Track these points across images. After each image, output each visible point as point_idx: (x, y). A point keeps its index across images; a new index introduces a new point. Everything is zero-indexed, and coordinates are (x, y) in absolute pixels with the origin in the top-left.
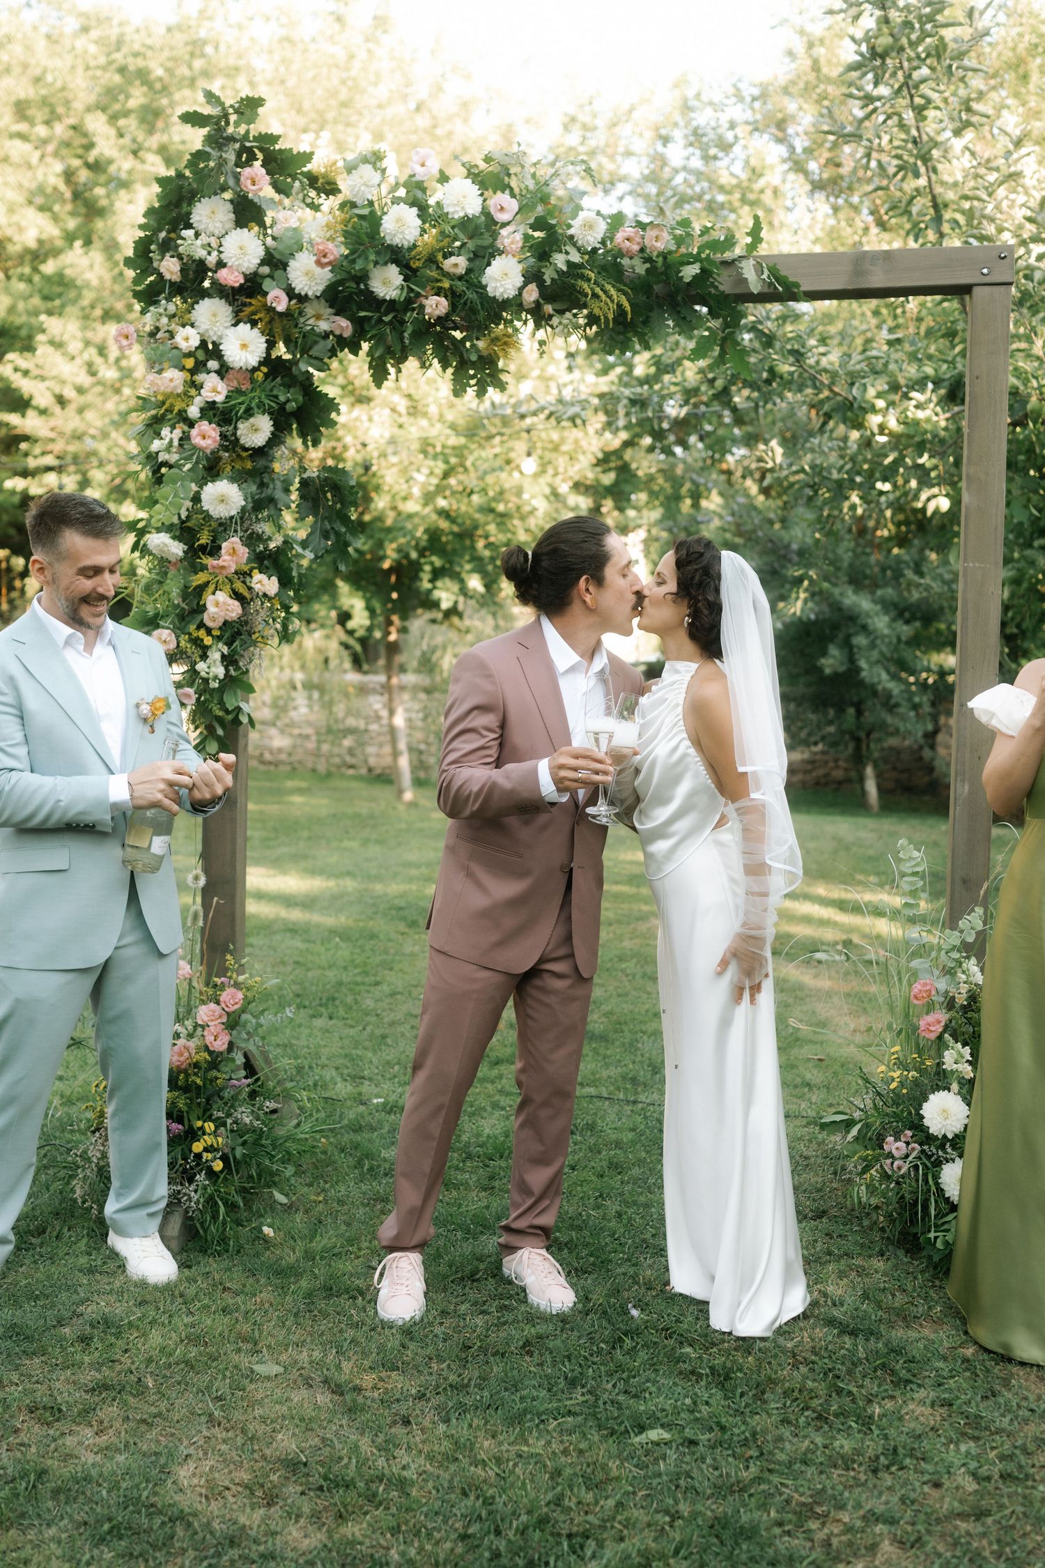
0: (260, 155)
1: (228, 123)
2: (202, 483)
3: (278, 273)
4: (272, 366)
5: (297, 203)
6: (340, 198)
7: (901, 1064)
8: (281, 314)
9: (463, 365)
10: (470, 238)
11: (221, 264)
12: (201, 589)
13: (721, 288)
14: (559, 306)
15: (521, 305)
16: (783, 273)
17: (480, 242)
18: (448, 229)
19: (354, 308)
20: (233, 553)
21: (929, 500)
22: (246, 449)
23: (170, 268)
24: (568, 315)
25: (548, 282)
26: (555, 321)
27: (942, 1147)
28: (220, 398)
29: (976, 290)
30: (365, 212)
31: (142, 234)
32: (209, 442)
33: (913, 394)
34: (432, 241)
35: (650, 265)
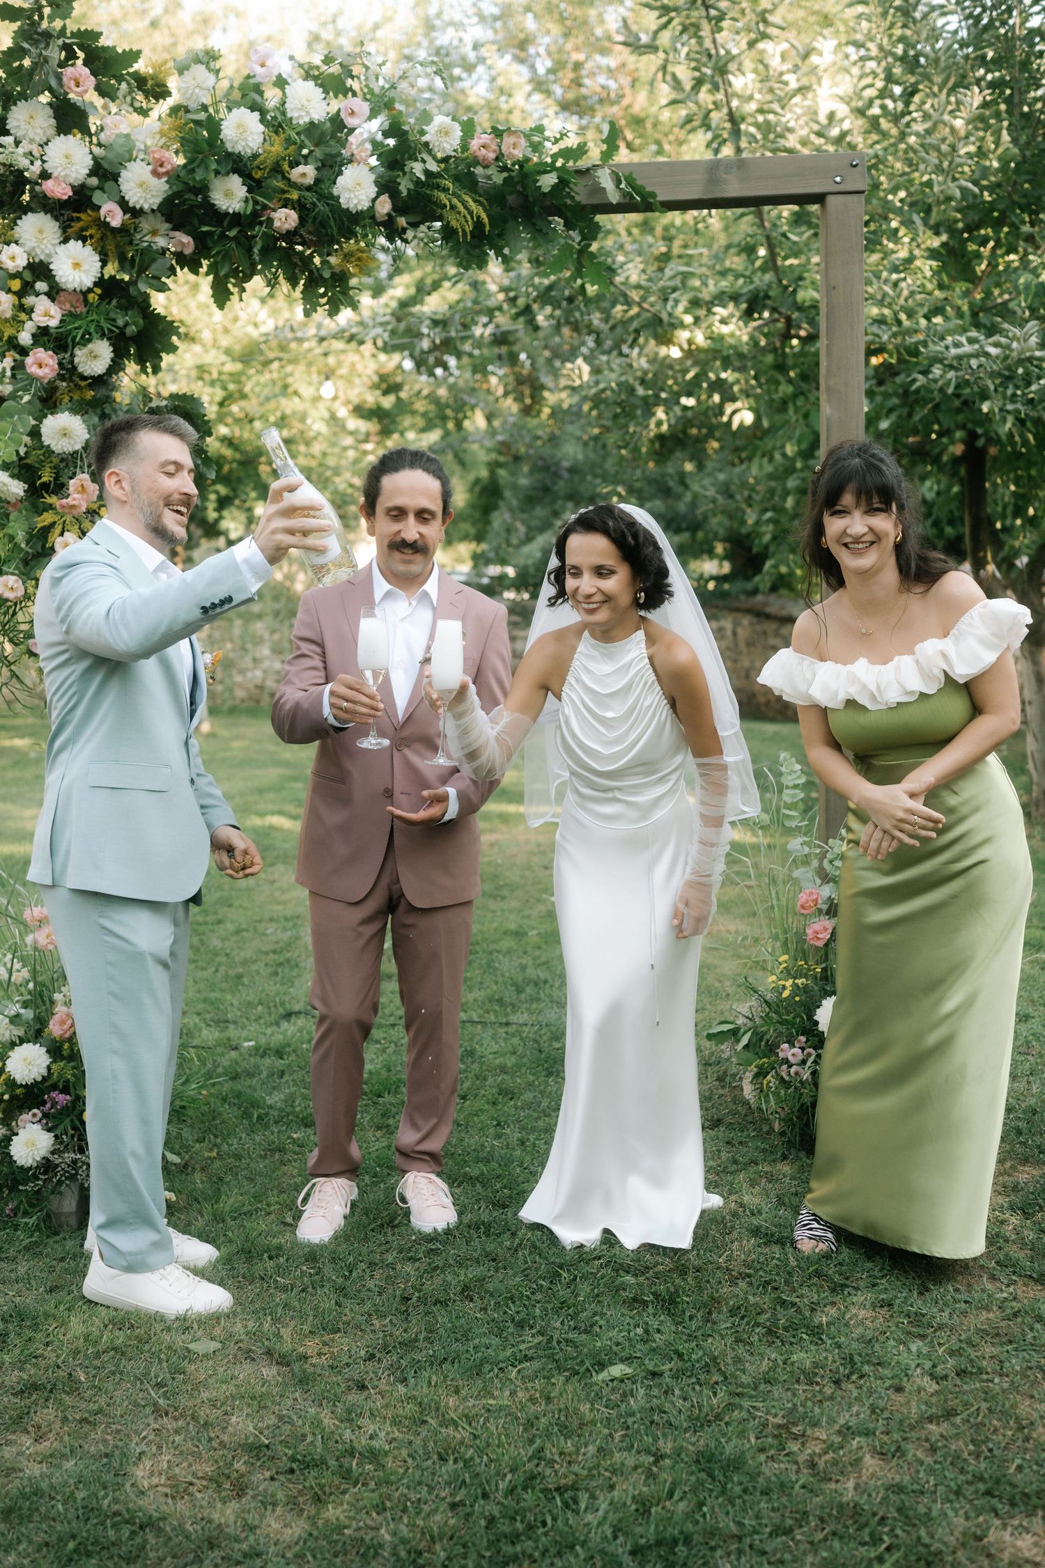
0: (81, 54)
1: (41, 17)
2: (40, 418)
3: (109, 185)
4: (107, 287)
5: (126, 107)
6: (170, 102)
7: (788, 973)
8: (113, 230)
9: (314, 281)
10: (317, 145)
11: (45, 175)
12: (46, 530)
13: (578, 198)
14: (413, 219)
15: (373, 217)
16: (639, 181)
17: (327, 150)
18: (293, 135)
19: (196, 222)
20: (82, 490)
21: (734, 412)
22: (84, 378)
24: (423, 228)
25: (405, 193)
26: (410, 234)
28: (54, 323)
29: (831, 200)
30: (202, 116)
32: (47, 370)
33: (717, 309)
34: (277, 148)
35: (505, 174)
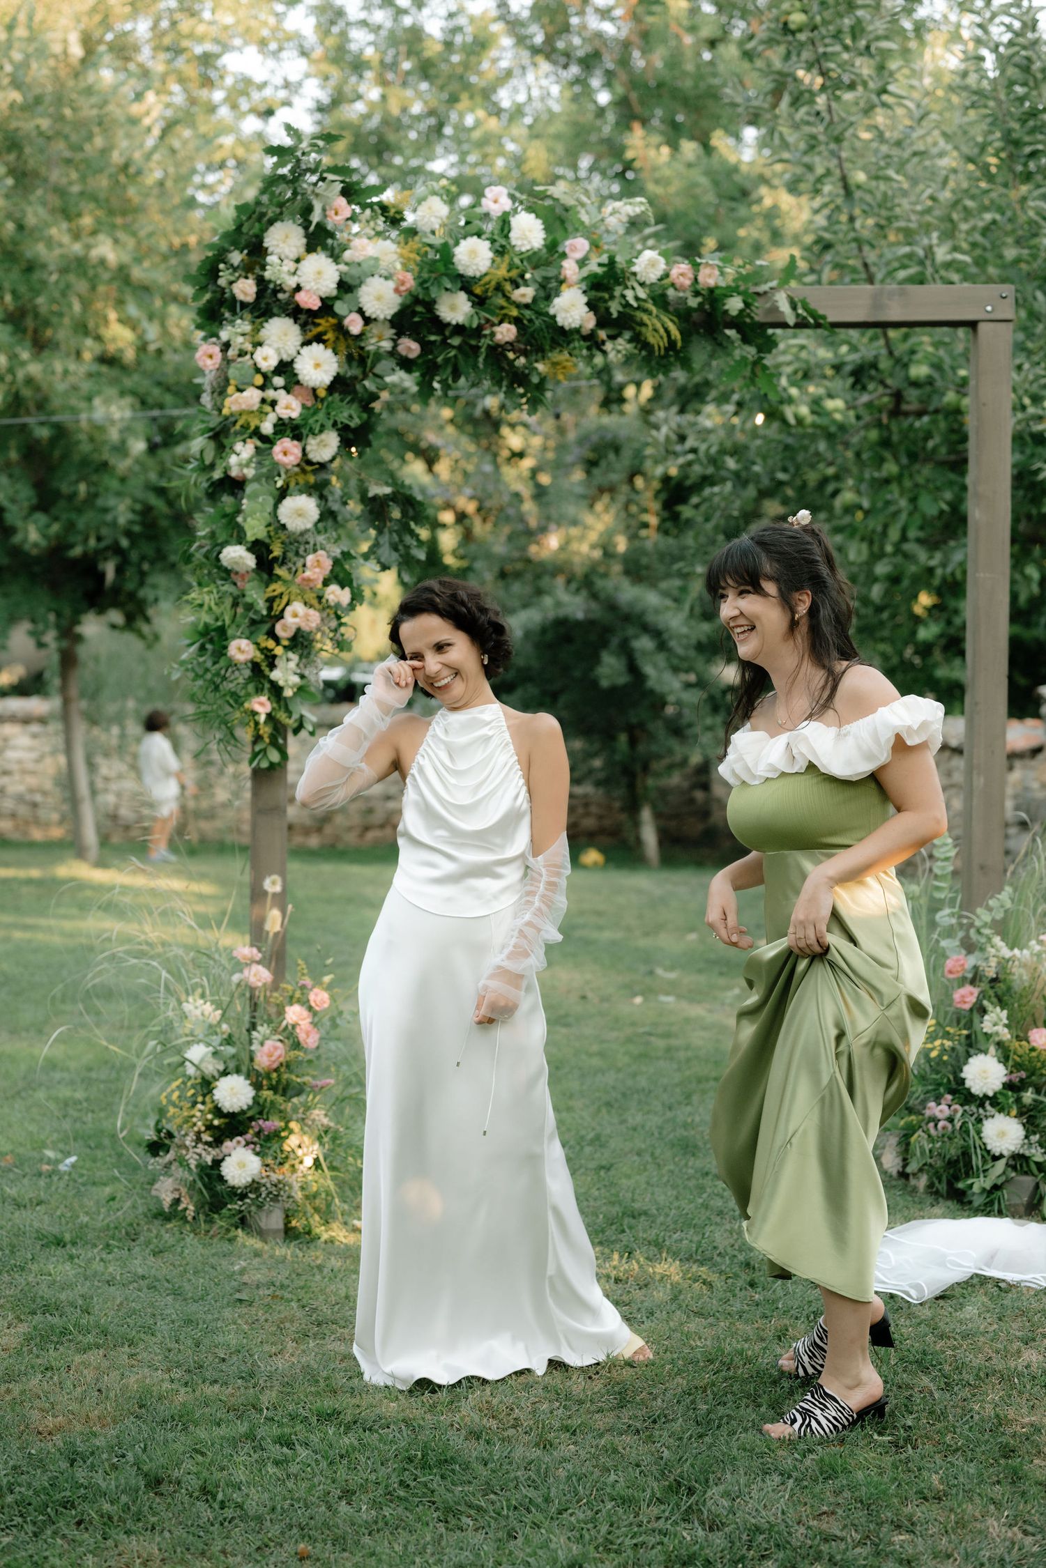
2: (278, 500)
3: (349, 296)
4: (339, 384)
5: (369, 231)
7: (935, 1036)
8: (352, 336)
9: (515, 384)
10: (536, 270)
11: (299, 288)
12: (274, 600)
13: (757, 318)
14: (613, 333)
15: (581, 333)
16: (812, 306)
17: (545, 274)
18: (517, 261)
19: (424, 332)
20: (316, 565)
22: (309, 463)
23: (245, 289)
25: (615, 315)
26: (608, 346)
27: (982, 1105)
28: (294, 415)
29: (982, 326)
31: (210, 254)
32: (291, 458)
34: (502, 272)
35: (699, 299)
